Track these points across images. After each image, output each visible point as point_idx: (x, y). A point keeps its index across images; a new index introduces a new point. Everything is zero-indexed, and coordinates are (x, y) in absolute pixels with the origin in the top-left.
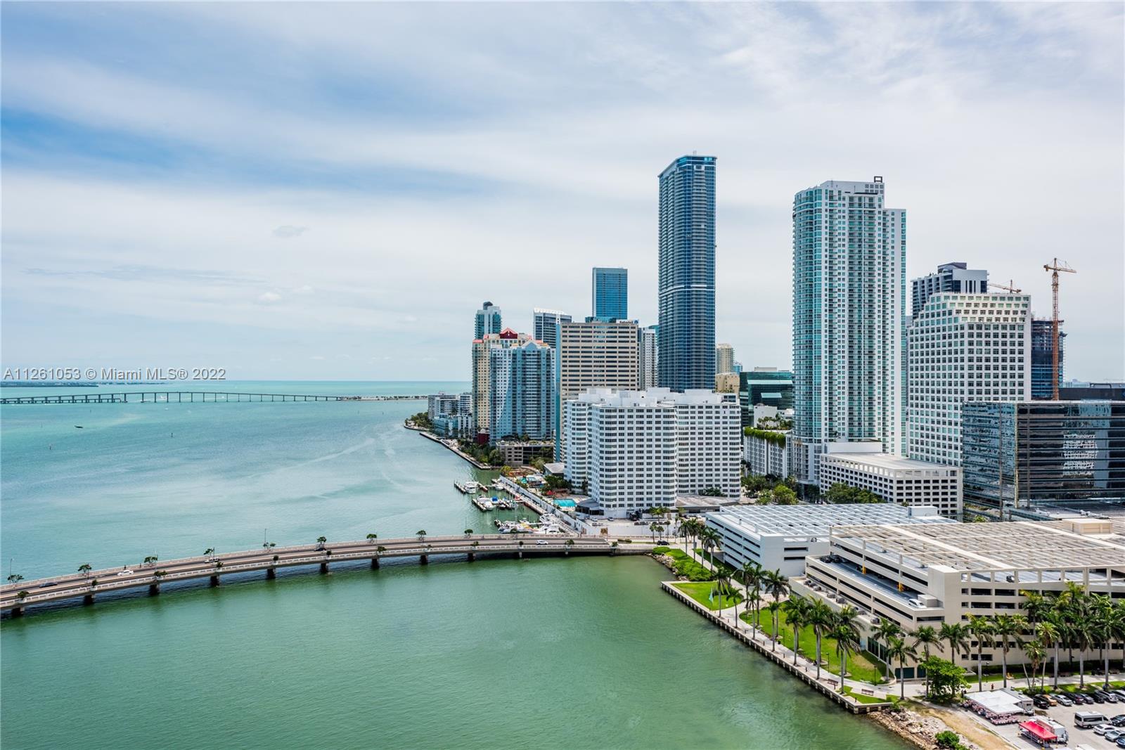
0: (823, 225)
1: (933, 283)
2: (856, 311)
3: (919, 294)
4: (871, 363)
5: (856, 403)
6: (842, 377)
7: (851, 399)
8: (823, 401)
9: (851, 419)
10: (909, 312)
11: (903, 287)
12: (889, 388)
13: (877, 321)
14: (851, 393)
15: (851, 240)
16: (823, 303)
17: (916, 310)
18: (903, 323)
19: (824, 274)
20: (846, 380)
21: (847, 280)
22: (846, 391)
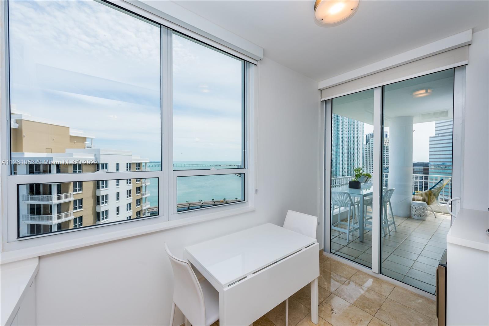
0: (341, 120)
1: (372, 135)
2: (350, 143)
3: (368, 138)
4: (354, 157)
5: (349, 167)
6: (346, 160)
7: (348, 166)
8: (340, 167)
9: (348, 171)
10: (365, 143)
11: (363, 136)
12: (358, 163)
13: (356, 146)
14: (348, 165)
15: (348, 124)
16: (341, 141)
17: (367, 142)
18: (363, 146)
19: (341, 133)
20: (347, 161)
21: (347, 135)
22: (347, 164)
